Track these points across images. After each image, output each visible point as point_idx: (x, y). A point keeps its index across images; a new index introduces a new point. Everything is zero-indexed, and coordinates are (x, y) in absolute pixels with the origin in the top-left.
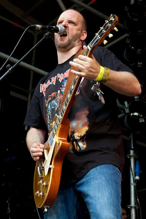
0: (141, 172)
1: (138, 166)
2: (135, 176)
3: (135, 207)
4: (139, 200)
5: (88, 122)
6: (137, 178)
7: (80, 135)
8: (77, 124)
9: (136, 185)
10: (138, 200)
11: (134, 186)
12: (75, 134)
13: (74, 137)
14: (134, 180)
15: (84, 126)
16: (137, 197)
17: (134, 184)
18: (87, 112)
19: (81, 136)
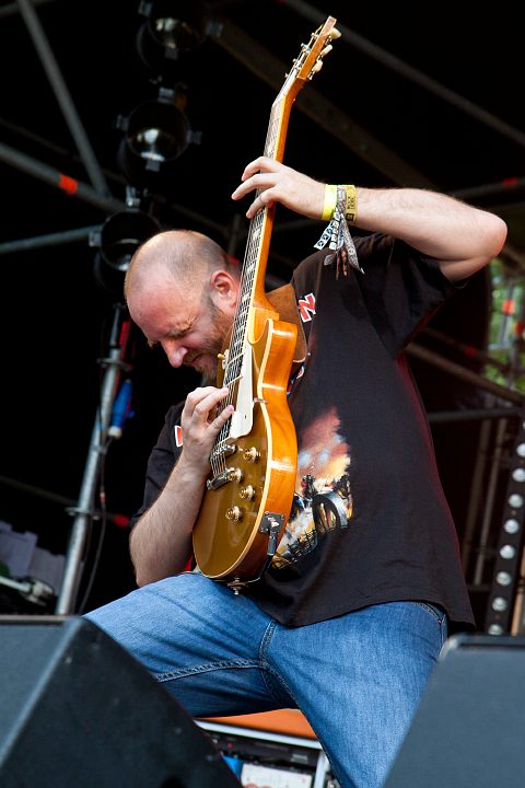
0: (132, 414)
1: (123, 397)
2: (111, 424)
3: (88, 517)
4: (106, 497)
5: (345, 445)
6: (115, 431)
7: (329, 481)
8: (313, 455)
9: (105, 451)
10: (102, 495)
11: (100, 455)
12: (315, 484)
13: (315, 492)
14: (104, 438)
15: (334, 454)
16: (102, 488)
17: (100, 449)
18: (336, 422)
19: (333, 482)
